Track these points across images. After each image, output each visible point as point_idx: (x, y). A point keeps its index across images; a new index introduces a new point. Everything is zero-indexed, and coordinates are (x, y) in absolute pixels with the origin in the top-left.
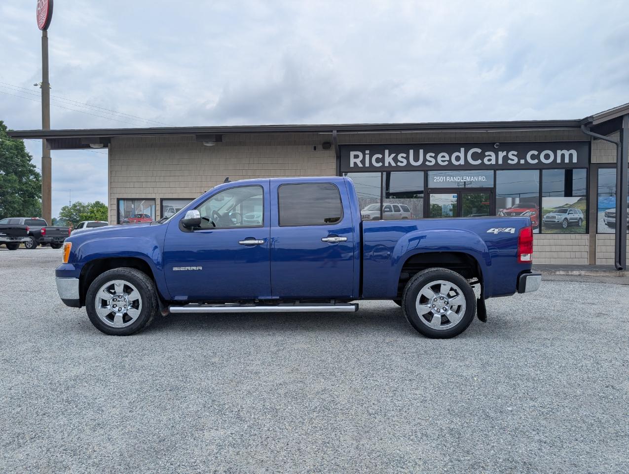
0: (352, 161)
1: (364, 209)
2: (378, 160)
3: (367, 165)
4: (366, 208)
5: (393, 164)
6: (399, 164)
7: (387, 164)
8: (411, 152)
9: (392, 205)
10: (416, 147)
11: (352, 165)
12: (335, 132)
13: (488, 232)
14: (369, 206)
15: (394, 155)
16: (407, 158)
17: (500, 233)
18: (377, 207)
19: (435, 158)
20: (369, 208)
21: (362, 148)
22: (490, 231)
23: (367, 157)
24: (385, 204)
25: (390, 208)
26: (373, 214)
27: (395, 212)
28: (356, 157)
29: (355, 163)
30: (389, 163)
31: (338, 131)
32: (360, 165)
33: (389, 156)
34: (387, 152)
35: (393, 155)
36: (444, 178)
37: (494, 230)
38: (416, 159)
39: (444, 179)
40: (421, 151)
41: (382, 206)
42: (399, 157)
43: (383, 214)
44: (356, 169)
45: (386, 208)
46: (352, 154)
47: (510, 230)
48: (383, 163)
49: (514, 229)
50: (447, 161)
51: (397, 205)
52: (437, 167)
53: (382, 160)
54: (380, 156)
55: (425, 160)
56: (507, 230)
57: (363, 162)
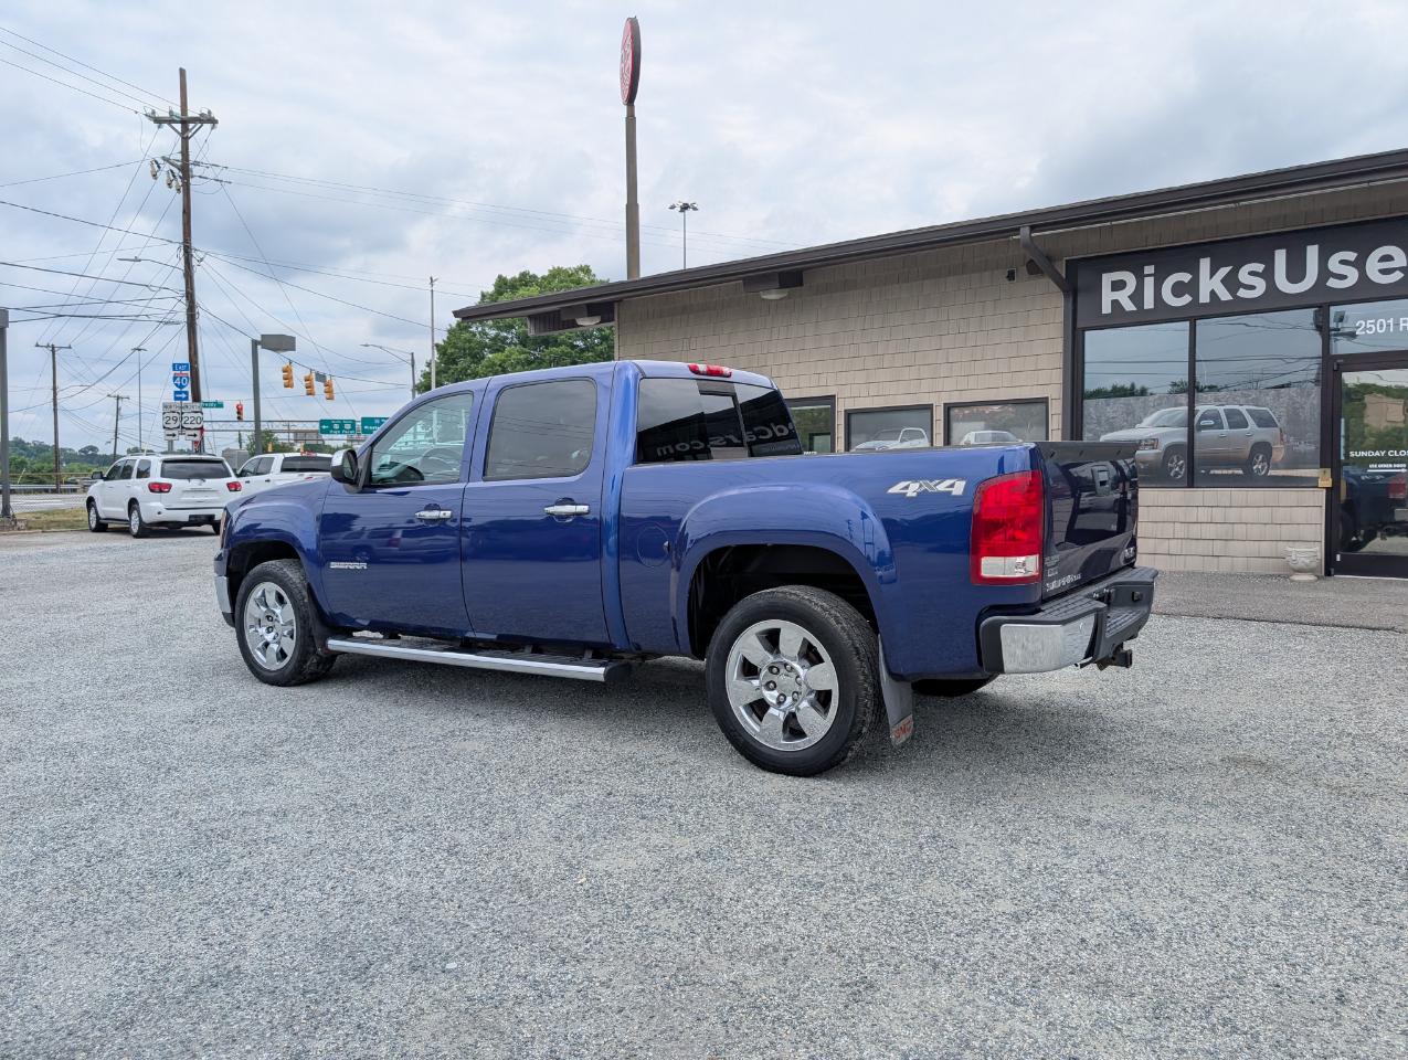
0: (1108, 296)
1: (1141, 422)
2: (1178, 290)
3: (1149, 303)
4: (1147, 421)
5: (1225, 295)
6: (1242, 293)
7: (1204, 298)
8: (1280, 257)
9: (1221, 409)
10: (1295, 241)
11: (1106, 309)
12: (1025, 231)
13: (890, 491)
14: (1155, 415)
15: (1229, 268)
16: (1268, 275)
17: (921, 495)
18: (1179, 417)
19: (1360, 264)
20: (1157, 419)
21: (1131, 260)
22: (896, 489)
23: (1149, 283)
24: (1201, 409)
25: (1216, 417)
26: (1166, 435)
27: (1231, 428)
28: (1118, 286)
29: (1115, 303)
30: (1213, 293)
31: (1033, 228)
32: (1129, 306)
33: (1213, 273)
34: (1205, 264)
35: (1224, 271)
36: (1391, 321)
37: (907, 487)
38: (1296, 273)
39: (1388, 325)
40: (1312, 252)
41: (1192, 412)
42: (1244, 275)
43: (1197, 435)
44: (1119, 319)
45: (1204, 417)
46: (1107, 279)
47: (952, 486)
48: (1195, 295)
49: (963, 483)
50: (1401, 269)
51: (1237, 407)
52: (1366, 292)
53: (1192, 287)
54: (1186, 277)
55: (1325, 272)
56: (942, 487)
57: (1137, 297)
